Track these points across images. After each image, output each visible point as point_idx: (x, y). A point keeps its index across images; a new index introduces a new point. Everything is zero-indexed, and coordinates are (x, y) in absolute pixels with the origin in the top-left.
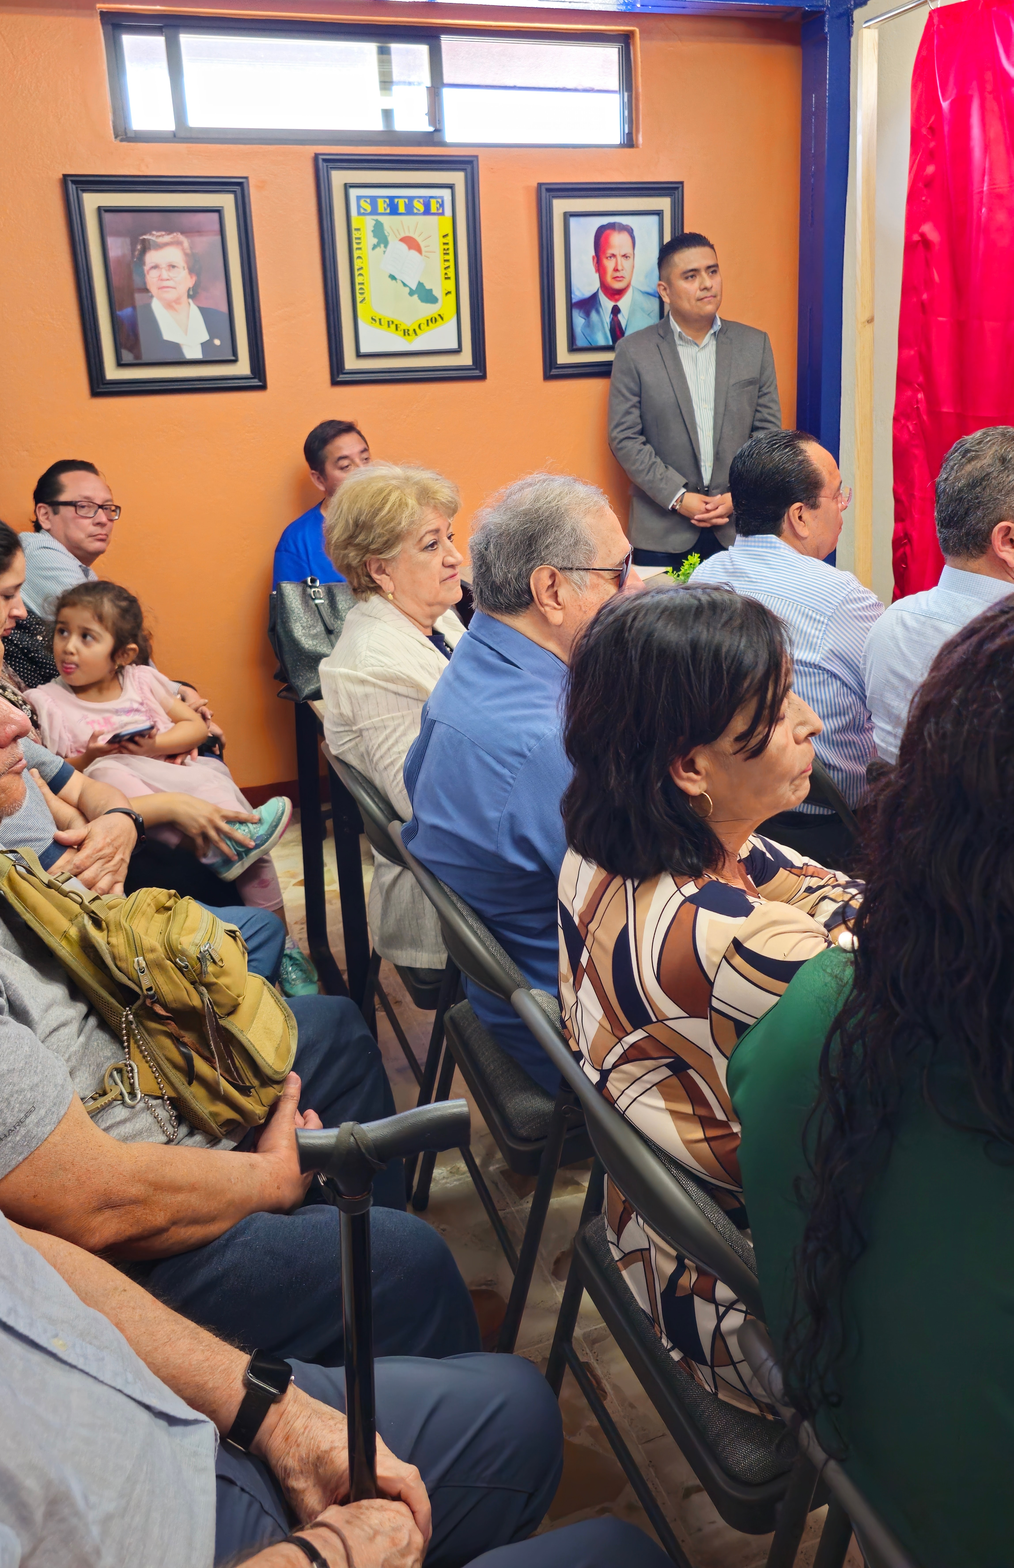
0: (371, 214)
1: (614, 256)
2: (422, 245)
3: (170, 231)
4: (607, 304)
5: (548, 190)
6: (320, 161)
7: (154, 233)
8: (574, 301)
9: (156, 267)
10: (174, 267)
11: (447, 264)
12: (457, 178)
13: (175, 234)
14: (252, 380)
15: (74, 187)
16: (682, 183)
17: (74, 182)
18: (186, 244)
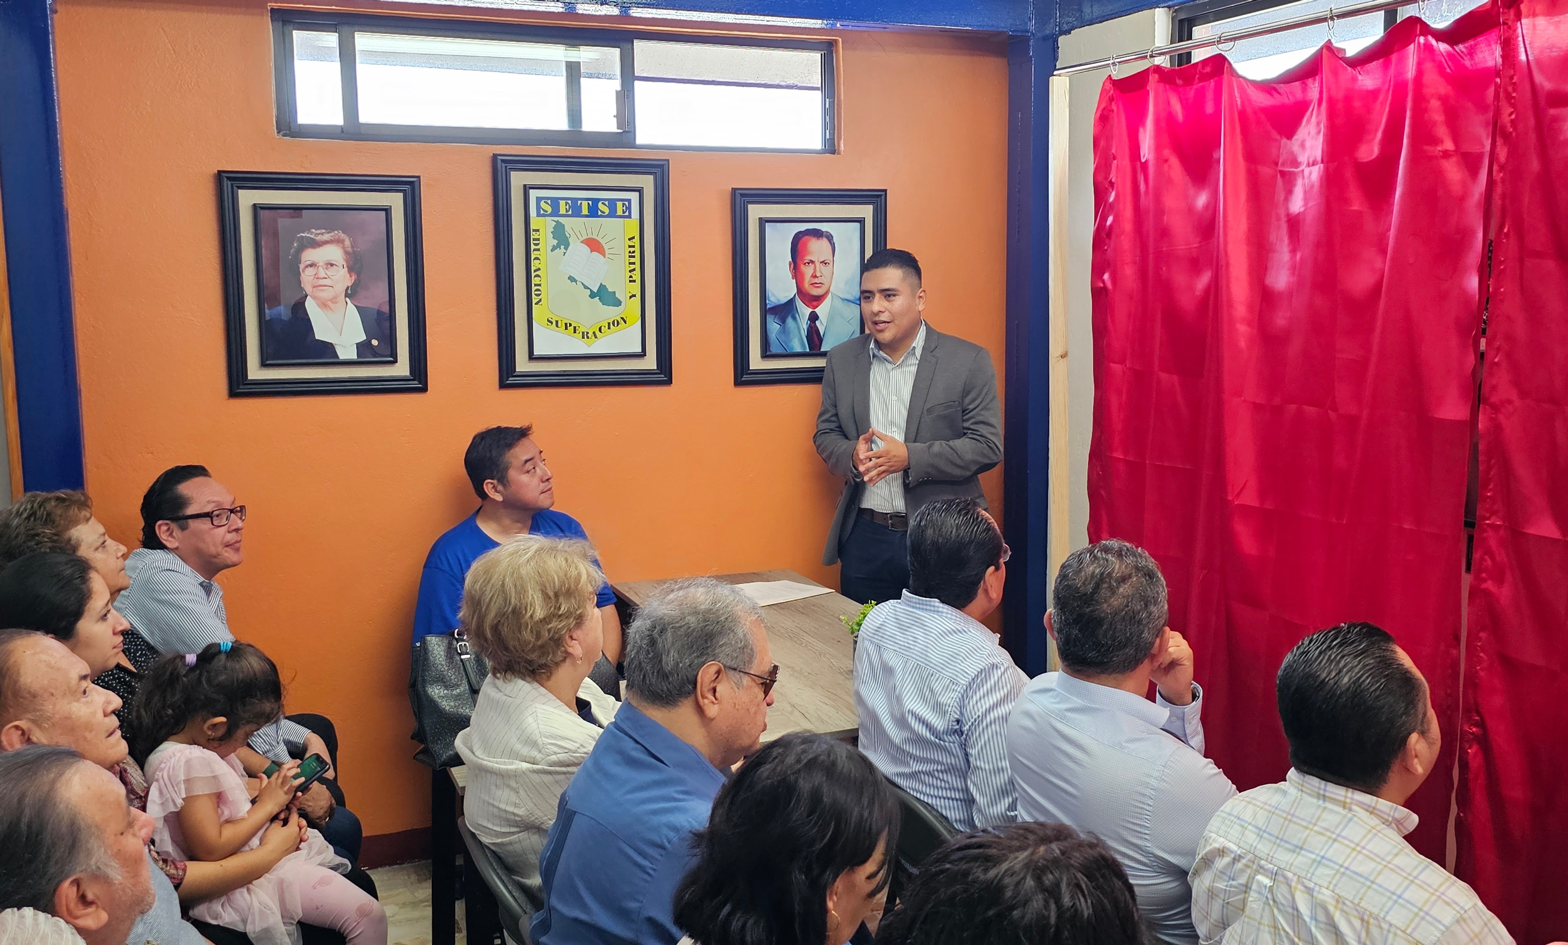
0: (550, 215)
1: (812, 262)
3: (330, 229)
4: (805, 311)
5: (742, 195)
6: (499, 162)
7: (314, 230)
8: (768, 306)
9: (311, 265)
10: (332, 265)
12: (647, 182)
13: (336, 232)
14: (411, 382)
15: (229, 183)
16: (885, 191)
17: (228, 178)
18: (347, 243)
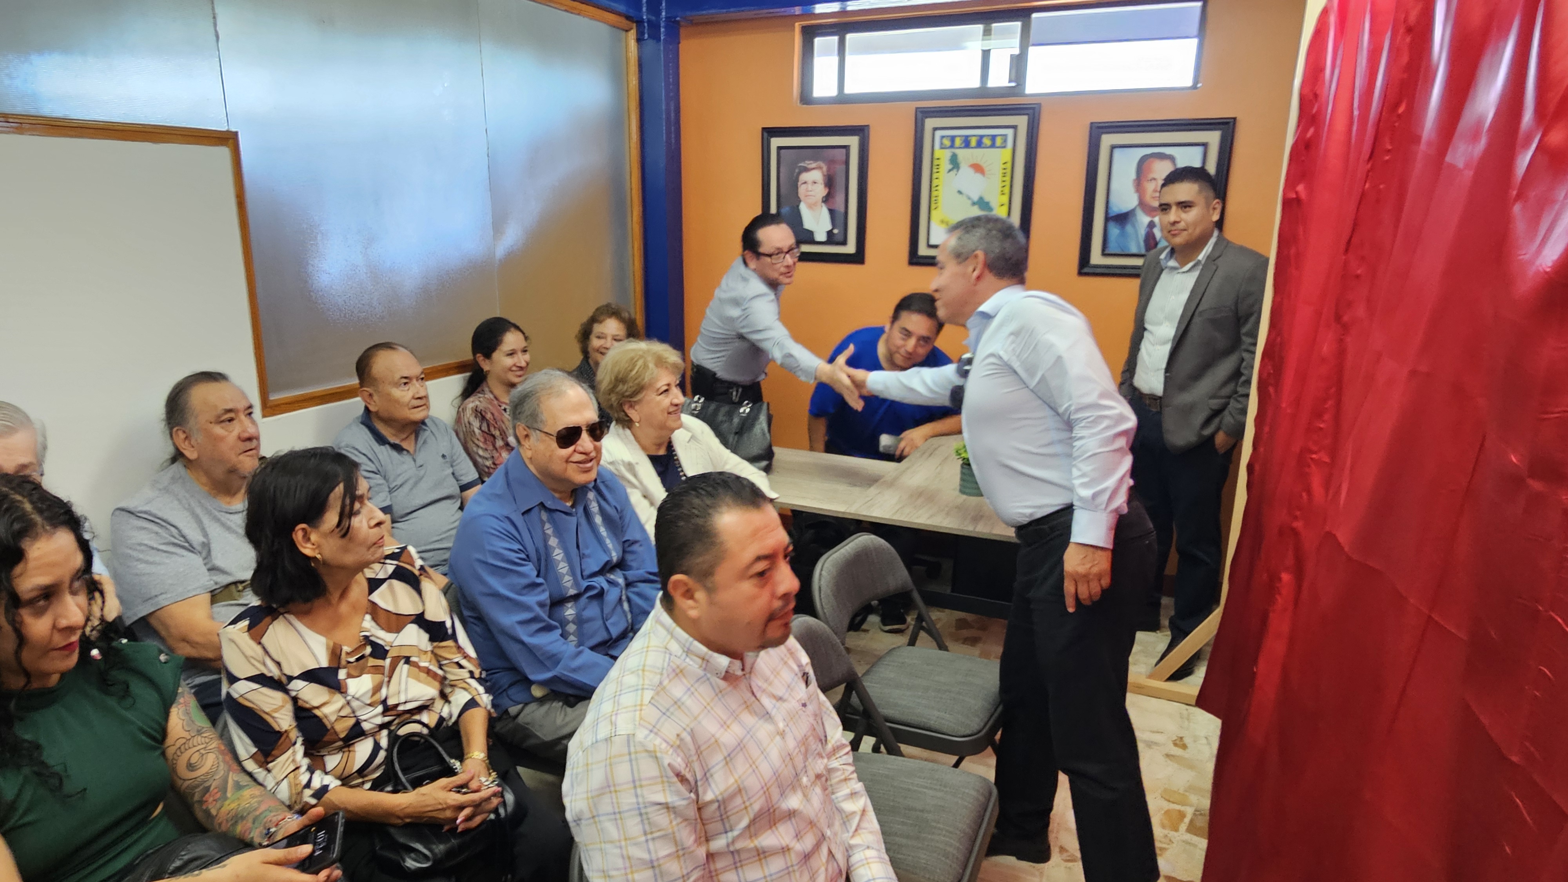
0: (949, 148)
1: (1151, 179)
2: (986, 169)
4: (1143, 219)
5: (1100, 128)
6: (918, 111)
7: (807, 162)
8: (1111, 215)
11: (1004, 184)
12: (1022, 121)
13: (819, 162)
14: (855, 257)
15: (767, 135)
16: (1235, 119)
17: (767, 132)
18: (825, 168)
